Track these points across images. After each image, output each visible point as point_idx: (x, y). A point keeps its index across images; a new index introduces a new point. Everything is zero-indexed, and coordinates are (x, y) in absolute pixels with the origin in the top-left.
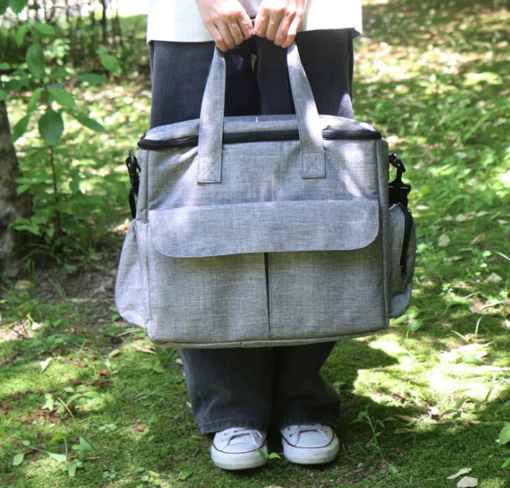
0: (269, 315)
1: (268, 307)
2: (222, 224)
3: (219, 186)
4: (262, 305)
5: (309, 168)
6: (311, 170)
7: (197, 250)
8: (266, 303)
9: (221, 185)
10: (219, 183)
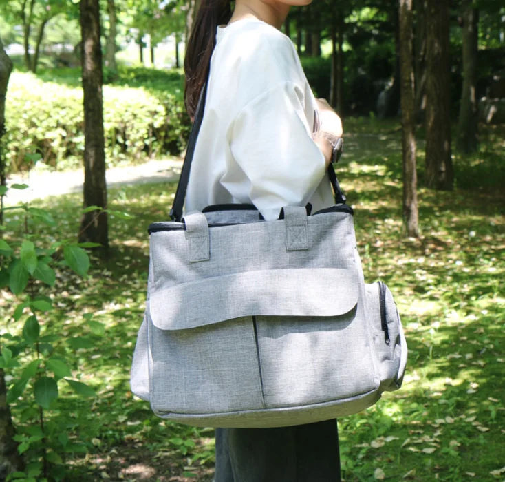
0: (262, 384)
1: (261, 376)
2: (212, 294)
3: (208, 263)
4: (254, 373)
5: (293, 241)
6: (295, 243)
7: (190, 321)
8: (258, 371)
9: (211, 262)
10: (209, 260)
